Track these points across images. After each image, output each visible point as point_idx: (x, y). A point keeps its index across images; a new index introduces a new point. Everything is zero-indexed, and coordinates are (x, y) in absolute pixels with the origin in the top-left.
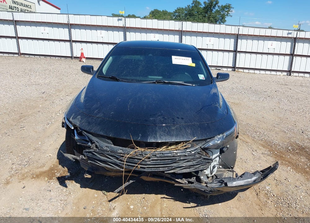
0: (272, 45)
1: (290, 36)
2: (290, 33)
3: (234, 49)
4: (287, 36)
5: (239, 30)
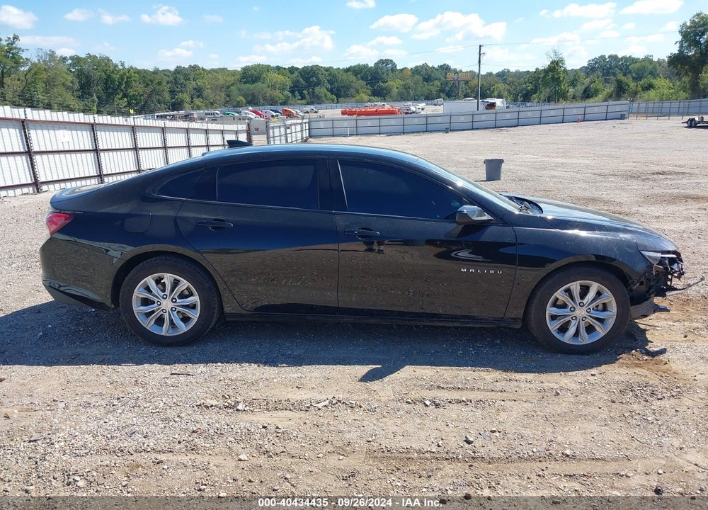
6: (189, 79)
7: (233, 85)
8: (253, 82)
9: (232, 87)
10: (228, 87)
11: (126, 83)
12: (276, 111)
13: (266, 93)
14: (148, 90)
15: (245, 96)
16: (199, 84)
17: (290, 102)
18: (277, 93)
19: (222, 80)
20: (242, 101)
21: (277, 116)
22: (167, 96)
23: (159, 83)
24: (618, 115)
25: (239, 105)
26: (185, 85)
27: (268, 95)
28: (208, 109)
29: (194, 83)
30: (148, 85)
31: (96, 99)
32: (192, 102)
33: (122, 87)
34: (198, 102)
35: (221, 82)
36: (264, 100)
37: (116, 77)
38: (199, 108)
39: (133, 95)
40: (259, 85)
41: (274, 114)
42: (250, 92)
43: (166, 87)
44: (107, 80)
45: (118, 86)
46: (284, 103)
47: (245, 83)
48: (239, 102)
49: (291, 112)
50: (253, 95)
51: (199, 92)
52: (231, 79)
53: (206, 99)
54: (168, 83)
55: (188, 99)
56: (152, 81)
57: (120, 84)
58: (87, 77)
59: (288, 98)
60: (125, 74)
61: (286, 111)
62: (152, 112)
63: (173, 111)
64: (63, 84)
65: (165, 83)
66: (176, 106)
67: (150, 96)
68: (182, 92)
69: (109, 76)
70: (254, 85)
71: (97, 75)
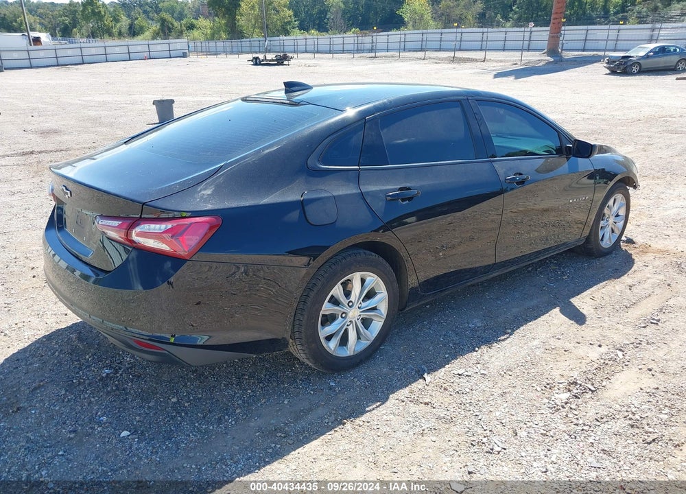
24: (180, 53)
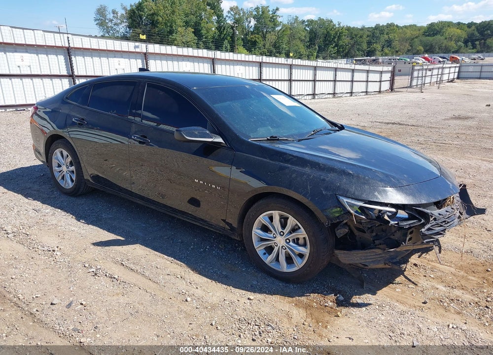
0: (119, 64)
1: (138, 50)
2: (138, 47)
3: (67, 73)
4: (134, 51)
5: (69, 41)
6: (383, 34)
7: (416, 37)
8: (434, 35)
9: (415, 39)
10: (413, 39)
11: (338, 37)
12: (444, 58)
13: (443, 43)
14: (352, 42)
15: (425, 46)
16: (390, 37)
17: (462, 50)
18: (453, 44)
19: (409, 33)
20: (421, 50)
21: (444, 61)
22: (365, 46)
23: (361, 37)
25: (417, 53)
26: (380, 38)
27: (444, 45)
28: (393, 55)
29: (386, 36)
30: (353, 38)
31: (317, 48)
32: (382, 50)
33: (336, 40)
34: (386, 50)
35: (408, 35)
36: (439, 49)
37: (333, 33)
38: (386, 55)
39: (342, 46)
40: (438, 37)
41: (441, 60)
42: (430, 44)
43: (365, 39)
44: (326, 35)
45: (333, 39)
46: (456, 52)
47: (426, 36)
48: (418, 51)
49: (457, 59)
50: (432, 45)
51: (389, 43)
52: (416, 33)
53: (393, 48)
54: (368, 36)
55: (380, 48)
56: (356, 35)
57: (334, 37)
58: (315, 33)
59: (460, 47)
60: (338, 31)
61: (453, 57)
62: (352, 57)
63: (367, 57)
64: (299, 38)
65: (365, 37)
66: (370, 53)
67: (353, 46)
68: (376, 42)
69: (328, 32)
70: (434, 37)
71: (321, 31)
